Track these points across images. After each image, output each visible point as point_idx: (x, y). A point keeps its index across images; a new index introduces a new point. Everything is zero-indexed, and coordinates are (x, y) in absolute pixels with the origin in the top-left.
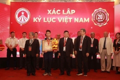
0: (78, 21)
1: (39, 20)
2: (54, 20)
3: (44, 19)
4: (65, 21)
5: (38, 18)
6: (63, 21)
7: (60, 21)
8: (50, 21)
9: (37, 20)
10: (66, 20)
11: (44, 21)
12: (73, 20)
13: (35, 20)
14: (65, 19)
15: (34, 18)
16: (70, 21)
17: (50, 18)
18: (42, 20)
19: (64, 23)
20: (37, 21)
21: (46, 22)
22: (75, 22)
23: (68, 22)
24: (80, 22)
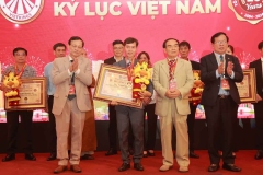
0: (186, 11)
1: (72, 9)
2: (116, 8)
3: (87, 5)
4: (150, 13)
5: (69, 4)
6: (144, 13)
7: (134, 12)
8: (105, 13)
9: (65, 8)
10: (150, 8)
11: (88, 13)
12: (172, 8)
13: (58, 9)
14: (150, 3)
15: (56, 4)
16: (165, 12)
17: (105, 4)
18: (80, 10)
19: (148, 16)
20: (64, 14)
21: (93, 14)
22: (179, 12)
23: (157, 13)
24: (193, 12)
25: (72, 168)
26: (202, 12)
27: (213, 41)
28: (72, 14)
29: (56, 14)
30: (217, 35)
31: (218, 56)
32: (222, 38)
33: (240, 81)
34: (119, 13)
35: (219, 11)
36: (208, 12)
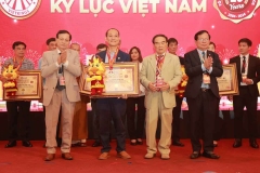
0: (175, 10)
1: (68, 6)
2: (109, 6)
3: (82, 2)
4: (141, 11)
6: (135, 11)
7: (126, 10)
8: (98, 10)
9: (61, 5)
10: (141, 7)
11: (82, 10)
12: (161, 6)
14: (141, 2)
15: (52, 2)
16: (154, 10)
19: (138, 14)
20: (60, 10)
21: (87, 11)
22: (167, 11)
23: (147, 11)
24: (180, 11)
25: (63, 156)
26: (189, 11)
27: (196, 38)
28: (68, 10)
29: (53, 11)
30: (200, 33)
31: (200, 52)
32: (204, 36)
33: (220, 75)
34: (111, 11)
35: (205, 10)
36: (194, 11)
